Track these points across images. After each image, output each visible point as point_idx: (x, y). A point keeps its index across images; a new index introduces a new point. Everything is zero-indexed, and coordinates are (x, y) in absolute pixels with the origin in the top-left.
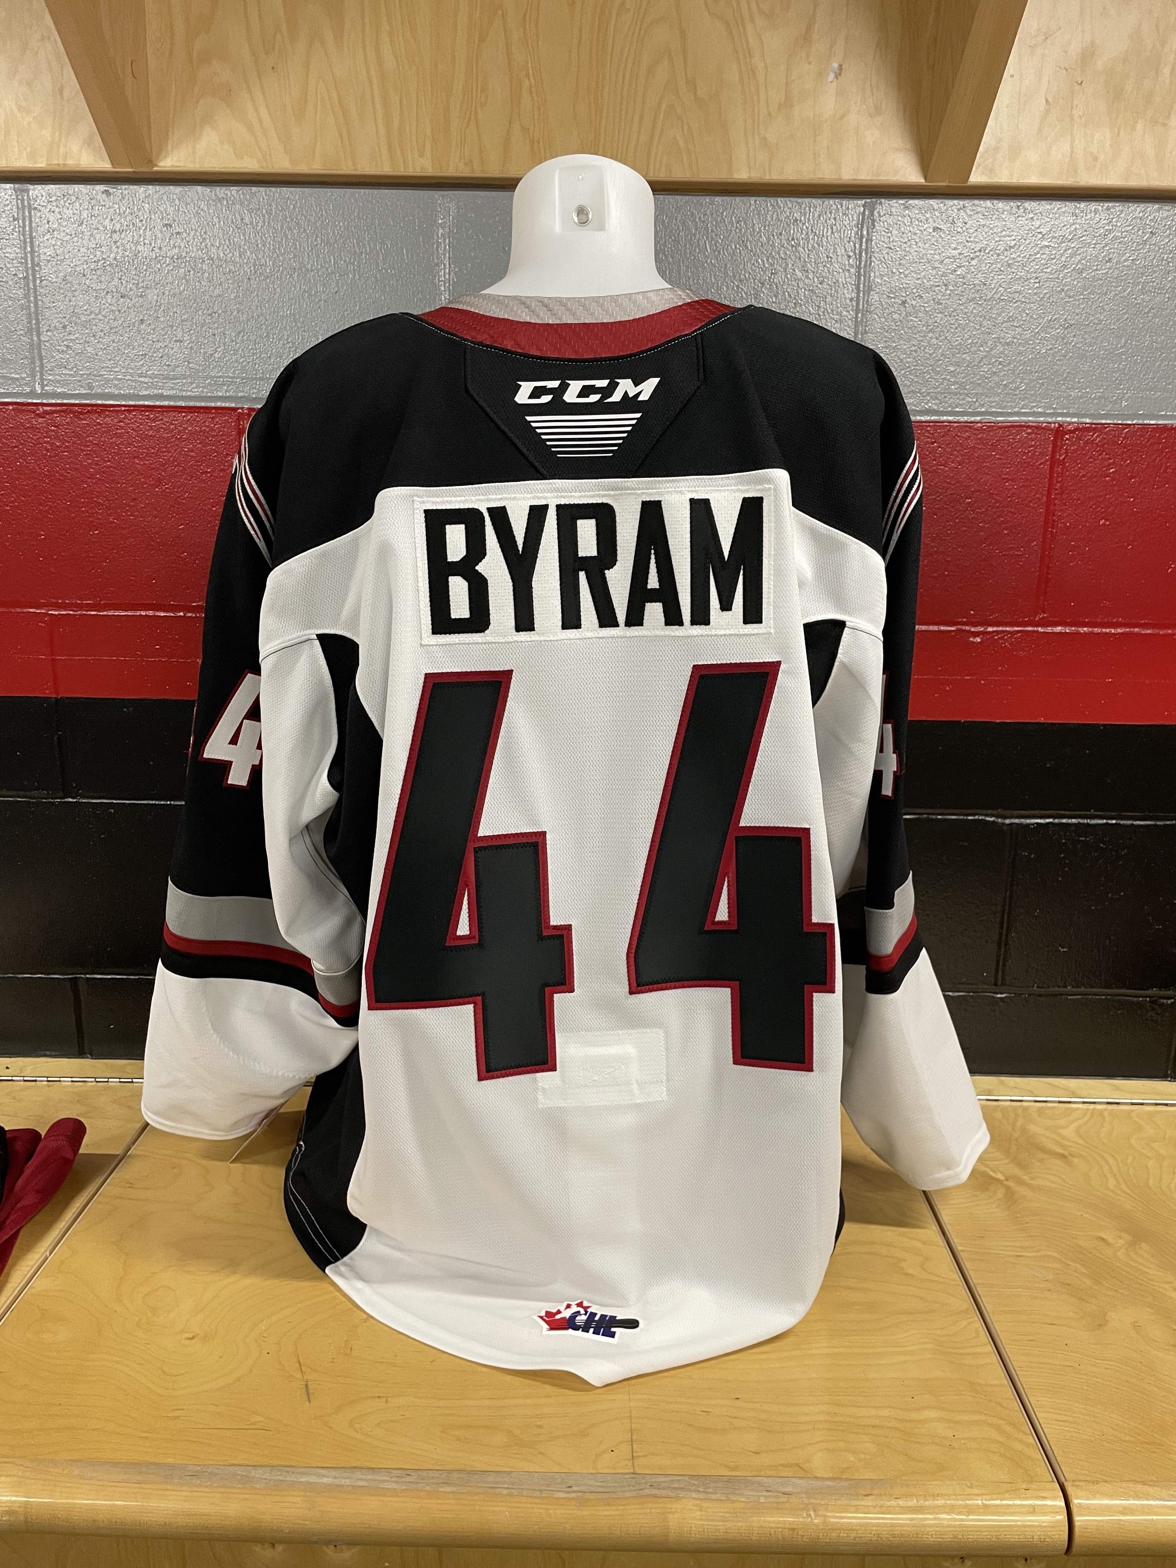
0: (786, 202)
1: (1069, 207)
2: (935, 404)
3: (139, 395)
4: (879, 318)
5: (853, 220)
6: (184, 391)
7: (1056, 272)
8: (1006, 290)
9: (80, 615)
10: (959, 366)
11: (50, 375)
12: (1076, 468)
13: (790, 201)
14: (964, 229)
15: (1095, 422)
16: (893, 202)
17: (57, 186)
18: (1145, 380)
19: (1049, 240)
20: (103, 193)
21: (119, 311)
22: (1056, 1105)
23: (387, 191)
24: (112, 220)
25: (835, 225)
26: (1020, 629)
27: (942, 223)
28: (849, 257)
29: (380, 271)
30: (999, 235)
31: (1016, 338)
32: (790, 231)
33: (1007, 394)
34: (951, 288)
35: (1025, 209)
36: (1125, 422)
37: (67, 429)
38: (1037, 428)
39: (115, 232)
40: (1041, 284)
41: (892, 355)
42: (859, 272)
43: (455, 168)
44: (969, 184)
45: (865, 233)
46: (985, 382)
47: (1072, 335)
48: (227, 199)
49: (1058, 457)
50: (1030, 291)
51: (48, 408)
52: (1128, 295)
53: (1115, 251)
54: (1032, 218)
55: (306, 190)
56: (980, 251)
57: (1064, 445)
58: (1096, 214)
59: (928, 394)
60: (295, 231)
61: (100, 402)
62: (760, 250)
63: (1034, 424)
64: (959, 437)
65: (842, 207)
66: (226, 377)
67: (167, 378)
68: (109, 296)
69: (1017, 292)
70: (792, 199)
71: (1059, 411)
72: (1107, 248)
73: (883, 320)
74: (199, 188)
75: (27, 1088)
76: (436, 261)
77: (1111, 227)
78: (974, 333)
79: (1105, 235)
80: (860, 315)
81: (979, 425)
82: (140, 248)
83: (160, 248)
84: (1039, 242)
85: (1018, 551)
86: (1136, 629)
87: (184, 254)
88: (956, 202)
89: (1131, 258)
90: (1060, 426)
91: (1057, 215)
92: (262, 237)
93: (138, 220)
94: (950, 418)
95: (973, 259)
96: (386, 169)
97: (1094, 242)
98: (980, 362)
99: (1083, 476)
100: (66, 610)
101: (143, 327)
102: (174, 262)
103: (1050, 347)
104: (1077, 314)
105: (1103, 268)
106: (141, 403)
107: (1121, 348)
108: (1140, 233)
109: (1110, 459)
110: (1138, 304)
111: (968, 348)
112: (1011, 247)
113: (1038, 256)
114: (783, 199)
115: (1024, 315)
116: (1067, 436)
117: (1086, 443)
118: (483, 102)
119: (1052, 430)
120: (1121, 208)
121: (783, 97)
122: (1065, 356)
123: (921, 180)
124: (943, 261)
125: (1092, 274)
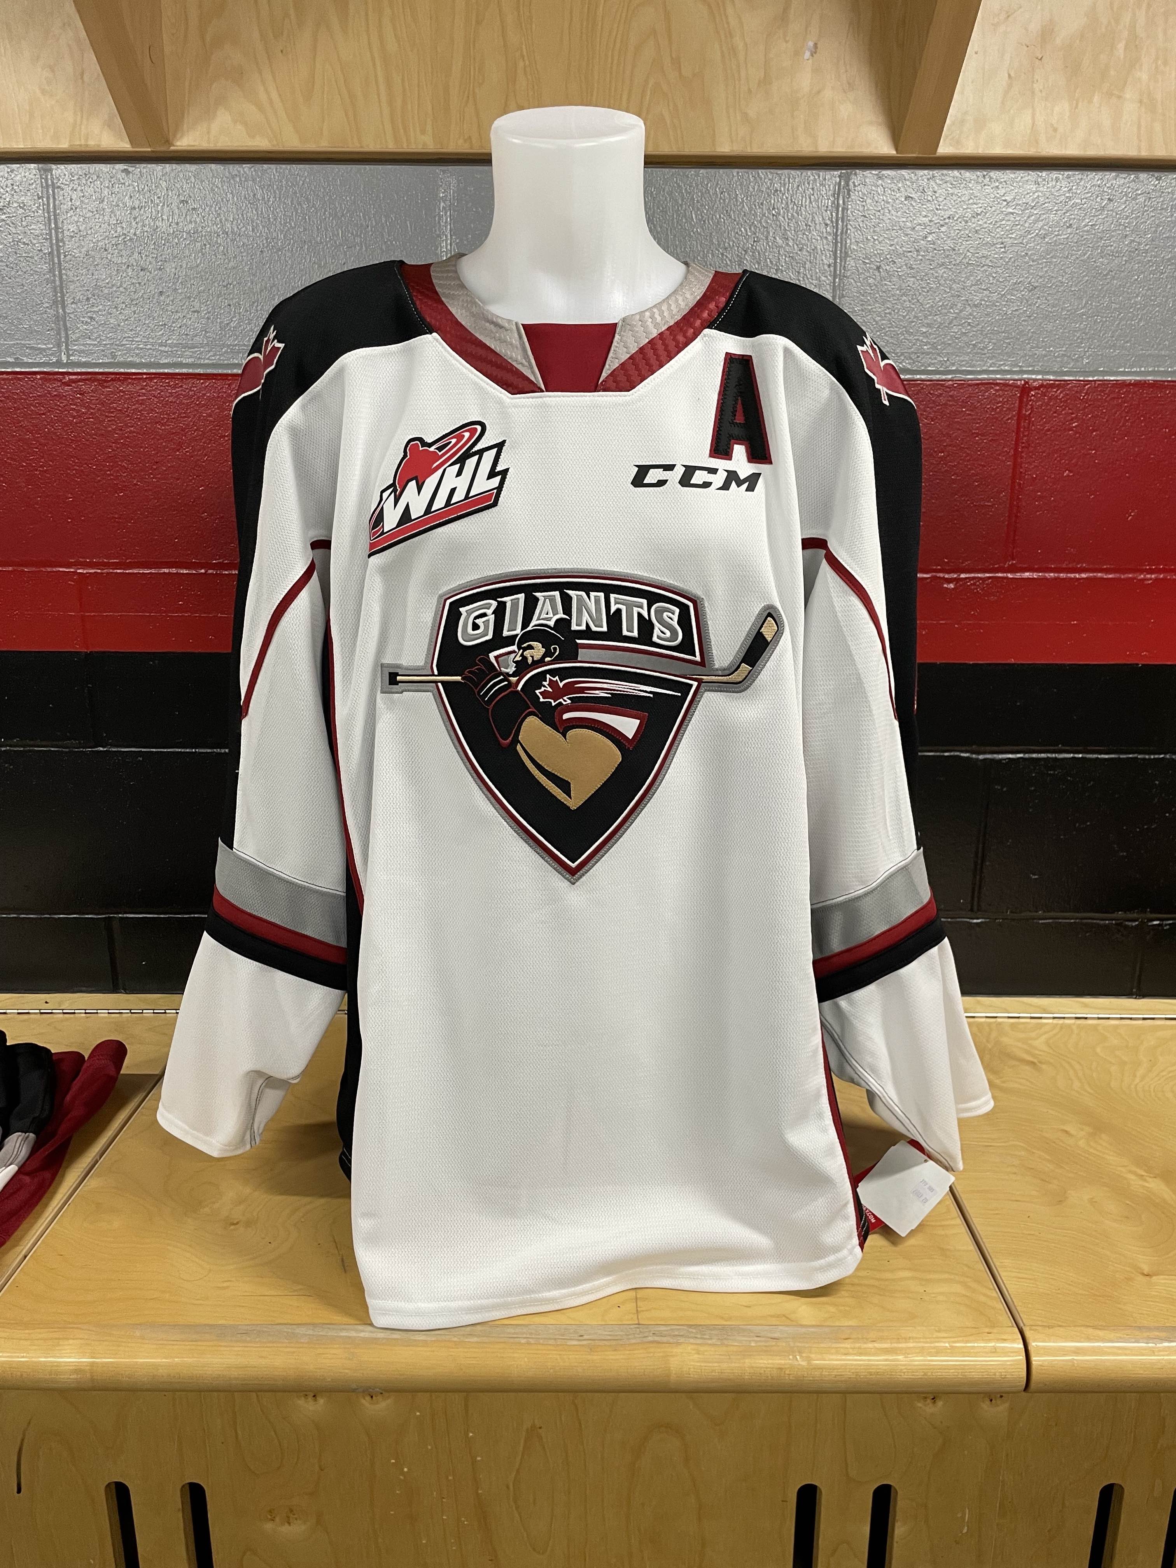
0: (767, 174)
1: (1032, 175)
2: (909, 364)
3: (159, 364)
4: (856, 282)
5: (830, 190)
6: (202, 359)
7: (1020, 237)
8: (973, 254)
9: (108, 573)
10: (930, 327)
11: (75, 345)
12: (1041, 423)
13: (771, 173)
14: (934, 197)
15: (1059, 378)
16: (867, 173)
17: (79, 166)
18: (1105, 339)
19: (1014, 207)
20: (122, 171)
21: (140, 283)
22: (1028, 1020)
24: (131, 197)
25: (813, 195)
26: (991, 575)
27: (913, 192)
28: (827, 225)
29: (386, 243)
30: (967, 202)
31: (984, 300)
32: (770, 201)
33: (976, 353)
34: (922, 253)
35: (991, 178)
36: (1086, 379)
37: (92, 396)
38: (1004, 385)
39: (134, 208)
40: (1007, 249)
41: (868, 317)
42: (836, 239)
43: (455, 145)
44: (938, 154)
45: (841, 202)
46: (955, 342)
47: (1035, 297)
48: (239, 176)
49: (1024, 412)
50: (996, 256)
51: (74, 377)
52: (1088, 258)
53: (1076, 216)
54: (997, 187)
55: (315, 166)
56: (949, 218)
57: (1030, 401)
58: (1057, 182)
59: (902, 354)
60: (305, 206)
61: (122, 370)
62: (743, 219)
63: (1001, 382)
64: (931, 394)
65: (819, 177)
67: (185, 347)
68: (130, 270)
69: (984, 257)
70: (772, 171)
71: (1024, 369)
72: (1068, 214)
73: (859, 284)
74: (213, 166)
75: (67, 1020)
76: (438, 232)
77: (1071, 195)
78: (945, 296)
79: (1066, 202)
80: (837, 280)
81: (950, 383)
82: (158, 223)
83: (177, 224)
84: (1004, 209)
85: (988, 502)
86: (1099, 574)
88: (926, 172)
89: (1090, 224)
90: (1026, 383)
91: (1021, 184)
92: (273, 212)
93: (156, 197)
94: (923, 377)
95: (942, 226)
96: (390, 146)
97: (1055, 208)
98: (950, 323)
99: (1048, 430)
100: (93, 569)
101: (162, 298)
102: (191, 236)
103: (1016, 308)
104: (1041, 277)
105: (1064, 233)
106: (161, 371)
107: (1082, 308)
108: (1098, 200)
109: (1072, 414)
110: (1097, 266)
111: (939, 310)
112: (978, 214)
113: (1004, 222)
114: (763, 171)
115: (991, 278)
116: (1033, 393)
117: (1050, 399)
118: (481, 81)
119: (1018, 387)
120: (1080, 176)
121: (763, 74)
122: (1029, 317)
123: (893, 152)
124: (914, 228)
125: (1055, 239)
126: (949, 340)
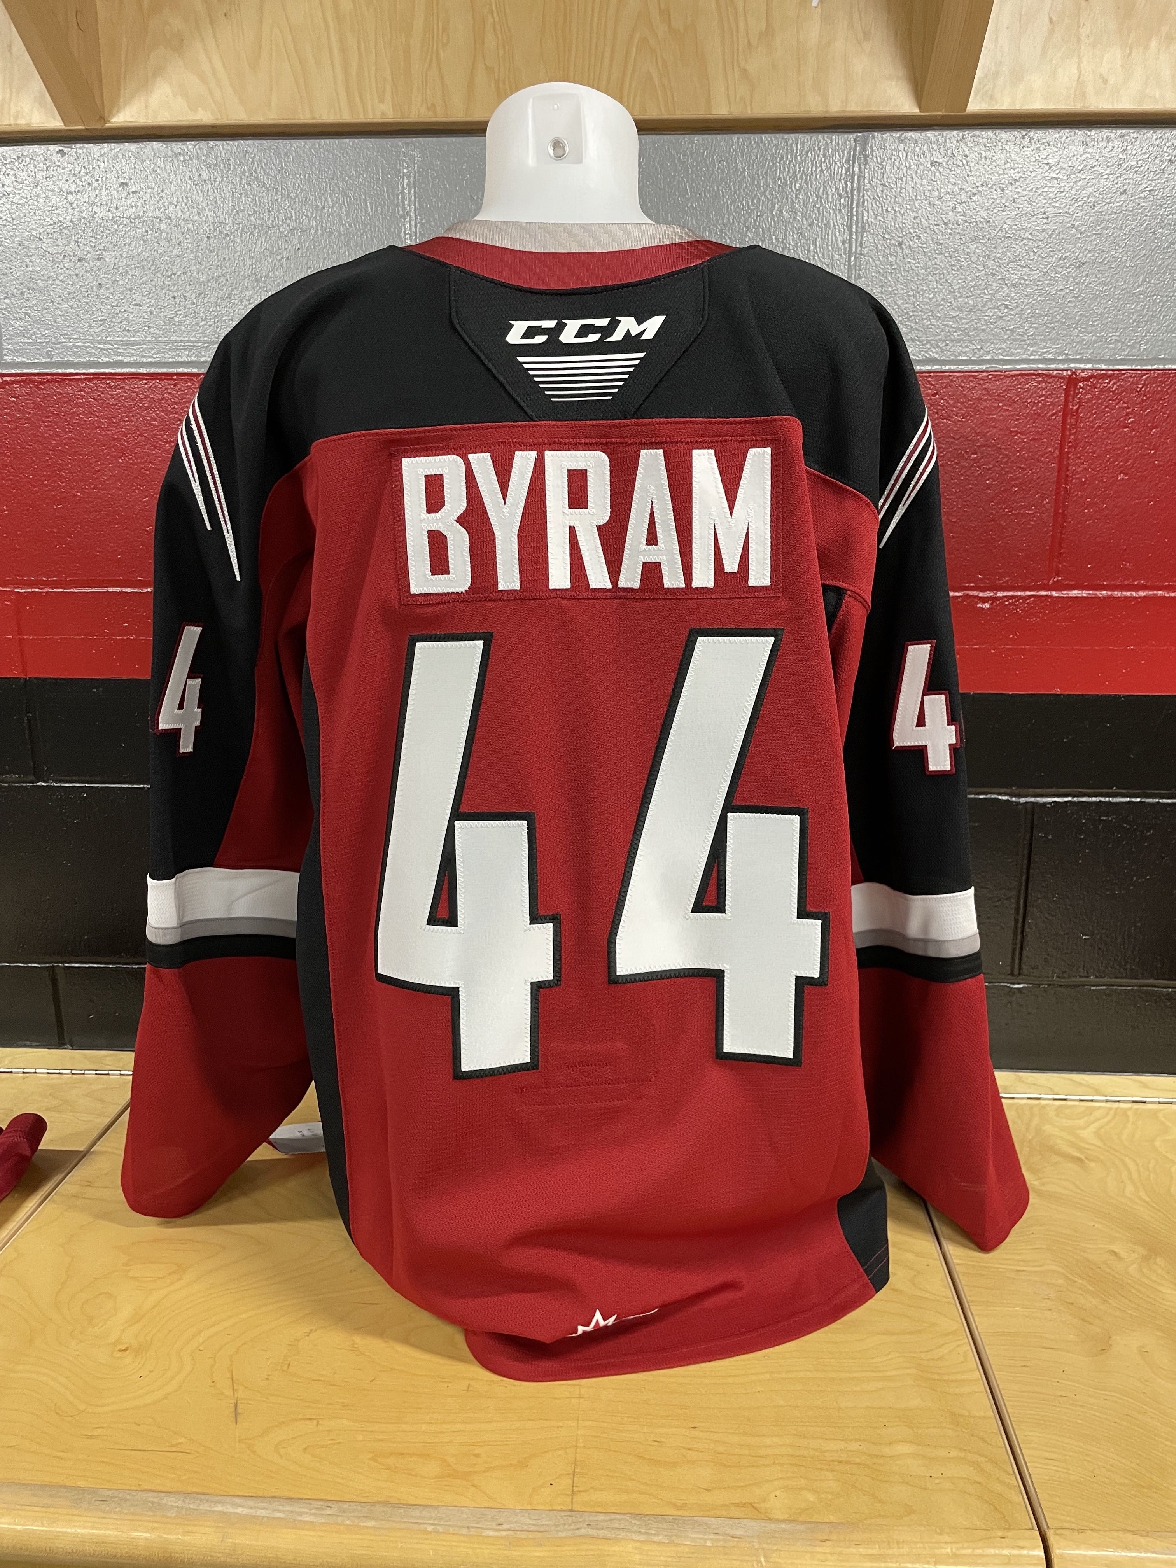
0: (771, 139)
1: (1080, 134)
2: (937, 353)
3: (99, 363)
4: (874, 260)
5: (843, 156)
6: (145, 357)
7: (1065, 207)
8: (1011, 227)
9: (47, 593)
10: (961, 310)
11: (9, 344)
13: (776, 138)
14: (964, 162)
15: (1111, 368)
16: (887, 135)
17: (11, 148)
19: (1057, 172)
20: (57, 153)
21: (77, 275)
22: (1076, 1103)
23: (348, 140)
24: (67, 181)
25: (824, 162)
26: (1032, 593)
27: (940, 156)
28: (840, 196)
29: (343, 225)
30: (1003, 167)
31: (1024, 279)
32: (776, 170)
33: (1014, 340)
34: (951, 226)
35: (1031, 139)
36: (1144, 368)
37: (27, 399)
38: (1047, 375)
39: (71, 193)
40: (1050, 219)
41: (889, 301)
42: (851, 212)
43: (418, 113)
44: (967, 112)
45: (856, 169)
46: (990, 328)
47: (1084, 274)
48: (183, 155)
49: (1071, 406)
50: (1037, 228)
51: (8, 379)
52: (1146, 228)
53: (1131, 181)
54: (1038, 148)
55: (265, 142)
56: (982, 185)
57: (1078, 393)
58: (1108, 142)
59: (928, 342)
60: (254, 186)
61: (60, 371)
62: (744, 190)
63: (1044, 372)
64: (962, 387)
65: (831, 142)
66: (188, 341)
67: (127, 344)
68: (67, 260)
69: (1023, 229)
70: (778, 135)
71: (1071, 357)
72: (1122, 179)
73: (878, 263)
74: (155, 144)
76: (401, 212)
77: (1125, 156)
78: (977, 275)
79: (1119, 165)
80: (853, 259)
81: (985, 374)
82: (95, 209)
83: (117, 208)
84: (1047, 174)
85: (1029, 510)
86: (1160, 592)
87: (141, 214)
88: (955, 133)
89: (1148, 189)
90: (1074, 373)
91: (1065, 145)
92: (220, 194)
93: (93, 180)
94: (953, 368)
95: (974, 194)
96: (345, 116)
97: (1108, 172)
98: (983, 306)
99: (1099, 427)
100: (32, 588)
101: (101, 291)
102: (131, 222)
103: (1061, 287)
104: (1090, 251)
105: (1118, 200)
106: (102, 371)
107: (1138, 287)
108: (1157, 161)
109: (1128, 408)
110: (1156, 238)
111: (971, 292)
112: (1016, 180)
113: (1046, 189)
114: (767, 135)
115: (1032, 254)
116: (1081, 384)
117: (1101, 391)
118: (445, 41)
119: (1063, 378)
120: (1135, 135)
121: (764, 25)
122: (1077, 298)
123: (915, 110)
124: (941, 198)
125: (1106, 207)
126: (983, 325)
